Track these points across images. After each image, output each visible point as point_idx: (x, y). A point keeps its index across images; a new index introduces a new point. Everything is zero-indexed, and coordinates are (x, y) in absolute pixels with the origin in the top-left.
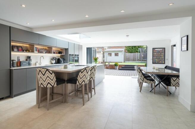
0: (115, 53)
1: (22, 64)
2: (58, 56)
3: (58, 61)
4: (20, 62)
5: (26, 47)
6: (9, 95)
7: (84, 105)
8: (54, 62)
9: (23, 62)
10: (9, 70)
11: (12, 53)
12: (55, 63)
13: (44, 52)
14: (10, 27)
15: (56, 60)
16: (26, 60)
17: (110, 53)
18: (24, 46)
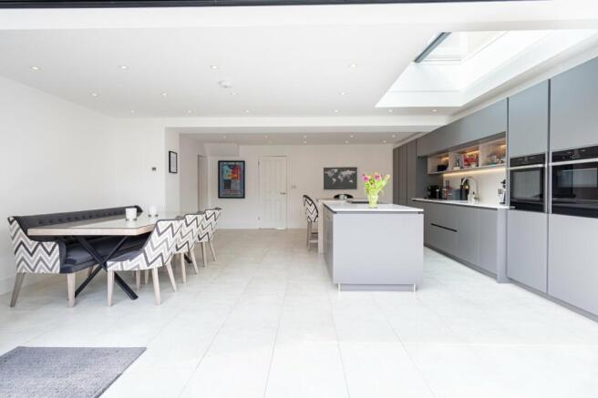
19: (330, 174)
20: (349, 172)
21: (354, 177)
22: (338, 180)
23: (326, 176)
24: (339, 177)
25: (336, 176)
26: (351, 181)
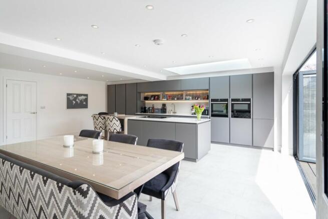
4: (154, 109)
9: (158, 109)
11: (146, 102)
19: (71, 98)
20: (83, 97)
21: (86, 100)
22: (77, 102)
23: (68, 99)
24: (77, 100)
25: (75, 99)
26: (84, 103)
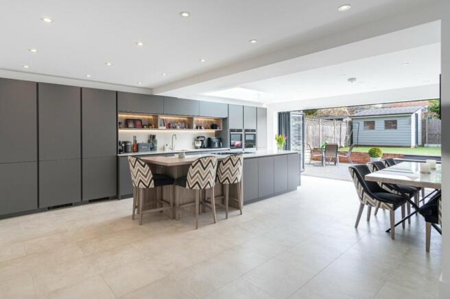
0: (385, 121)
1: (139, 147)
2: (207, 133)
3: (210, 144)
4: (138, 145)
5: (149, 119)
6: (115, 194)
7: (197, 228)
8: (199, 145)
9: (143, 144)
10: (116, 158)
11: (120, 131)
12: (201, 147)
13: (178, 127)
14: (117, 92)
15: (205, 142)
16: (149, 141)
17: (368, 120)
18: (144, 119)
